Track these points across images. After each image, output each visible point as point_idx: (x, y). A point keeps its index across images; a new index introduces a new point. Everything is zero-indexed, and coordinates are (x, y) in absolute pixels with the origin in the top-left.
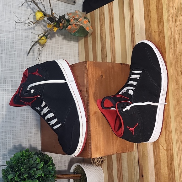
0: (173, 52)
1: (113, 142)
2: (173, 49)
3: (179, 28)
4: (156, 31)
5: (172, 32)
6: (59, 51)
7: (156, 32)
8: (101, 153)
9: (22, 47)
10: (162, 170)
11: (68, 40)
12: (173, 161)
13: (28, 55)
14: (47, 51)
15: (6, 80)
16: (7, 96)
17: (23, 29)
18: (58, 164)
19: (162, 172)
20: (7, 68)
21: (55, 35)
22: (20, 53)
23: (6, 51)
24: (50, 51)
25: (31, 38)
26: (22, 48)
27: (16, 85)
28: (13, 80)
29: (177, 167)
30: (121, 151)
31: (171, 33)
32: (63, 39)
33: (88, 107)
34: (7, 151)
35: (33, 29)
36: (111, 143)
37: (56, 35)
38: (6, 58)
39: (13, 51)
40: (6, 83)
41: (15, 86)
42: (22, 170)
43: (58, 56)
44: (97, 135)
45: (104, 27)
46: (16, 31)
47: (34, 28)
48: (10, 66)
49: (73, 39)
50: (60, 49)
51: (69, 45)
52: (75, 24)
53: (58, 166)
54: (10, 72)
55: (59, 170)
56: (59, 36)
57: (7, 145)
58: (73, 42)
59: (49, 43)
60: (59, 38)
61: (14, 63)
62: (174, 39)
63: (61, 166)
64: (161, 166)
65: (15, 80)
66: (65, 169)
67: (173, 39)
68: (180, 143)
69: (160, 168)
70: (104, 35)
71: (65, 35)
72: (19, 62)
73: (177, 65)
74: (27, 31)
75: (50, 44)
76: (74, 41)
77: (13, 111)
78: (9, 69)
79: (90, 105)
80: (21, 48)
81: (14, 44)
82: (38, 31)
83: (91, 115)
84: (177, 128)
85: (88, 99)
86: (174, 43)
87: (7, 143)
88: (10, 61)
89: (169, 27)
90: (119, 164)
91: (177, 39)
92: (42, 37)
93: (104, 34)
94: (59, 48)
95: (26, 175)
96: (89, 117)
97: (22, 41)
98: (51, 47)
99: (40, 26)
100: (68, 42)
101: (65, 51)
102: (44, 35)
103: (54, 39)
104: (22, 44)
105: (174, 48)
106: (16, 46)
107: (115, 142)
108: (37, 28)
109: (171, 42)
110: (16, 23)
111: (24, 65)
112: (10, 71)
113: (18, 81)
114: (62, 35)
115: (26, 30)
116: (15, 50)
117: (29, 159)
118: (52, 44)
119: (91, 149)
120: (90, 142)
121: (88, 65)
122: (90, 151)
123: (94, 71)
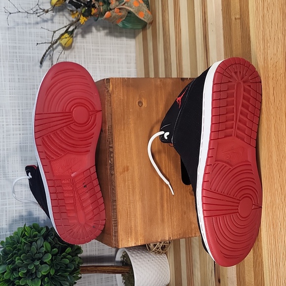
0: (262, 57)
1: (163, 220)
2: (262, 51)
3: (270, 12)
4: (238, 16)
5: (261, 19)
6: (99, 55)
7: (238, 19)
8: (137, 240)
9: (30, 53)
10: (246, 276)
11: (117, 37)
12: (262, 262)
13: (41, 67)
14: (77, 57)
15: (4, 111)
16: (5, 136)
17: (33, 22)
18: (97, 245)
19: (247, 279)
20: (6, 89)
21: (91, 29)
22: (27, 64)
23: (3, 61)
24: (83, 57)
25: (48, 37)
26: (31, 55)
27: (21, 117)
28: (15, 110)
29: (268, 274)
30: (180, 235)
31: (259, 20)
32: (107, 34)
33: (112, 160)
34: (6, 224)
35: (50, 22)
36: (159, 221)
37: (94, 29)
38: (3, 73)
39: (15, 61)
40: (4, 115)
41: (19, 119)
42: (17, 262)
43: (98, 65)
44: (130, 207)
45: (167, 12)
46: (19, 27)
47: (52, 20)
48: (10, 87)
49: (126, 33)
50: (100, 53)
51: (117, 44)
52: (120, 9)
53: (98, 250)
54: (10, 97)
55: (100, 255)
56: (98, 30)
57: (6, 214)
58: (124, 39)
59: (81, 42)
60: (99, 34)
61: (17, 80)
62: (264, 32)
63: (103, 249)
64: (244, 269)
65: (19, 110)
66: (111, 253)
67: (261, 32)
68: (272, 230)
69: (244, 271)
70: (167, 26)
71: (110, 28)
72: (26, 79)
73: (268, 83)
74: (39, 26)
75: (82, 44)
76: (127, 37)
77: (16, 160)
78: (9, 91)
79: (116, 156)
80: (29, 55)
81: (16, 49)
82: (59, 23)
83: (118, 173)
84: (268, 202)
85: (111, 145)
86: (264, 39)
87: (6, 211)
88: (11, 78)
89: (257, 9)
90: (188, 254)
91: (267, 32)
92: (62, 35)
93: (167, 22)
94: (98, 52)
95: (24, 271)
96: (113, 177)
97: (31, 42)
98: (84, 49)
99: (64, 15)
100: (116, 39)
101: (111, 55)
102: (66, 31)
103: (89, 37)
104: (31, 48)
105: (264, 49)
106: (19, 53)
107: (166, 220)
108: (58, 18)
109: (259, 38)
110: (10, 13)
111: (36, 84)
112: (10, 94)
113: (24, 111)
114: (104, 28)
115: (37, 23)
116: (18, 58)
117: (31, 243)
118: (85, 44)
119: (116, 232)
120: (115, 221)
121: (112, 84)
122: (115, 236)
123: (123, 95)
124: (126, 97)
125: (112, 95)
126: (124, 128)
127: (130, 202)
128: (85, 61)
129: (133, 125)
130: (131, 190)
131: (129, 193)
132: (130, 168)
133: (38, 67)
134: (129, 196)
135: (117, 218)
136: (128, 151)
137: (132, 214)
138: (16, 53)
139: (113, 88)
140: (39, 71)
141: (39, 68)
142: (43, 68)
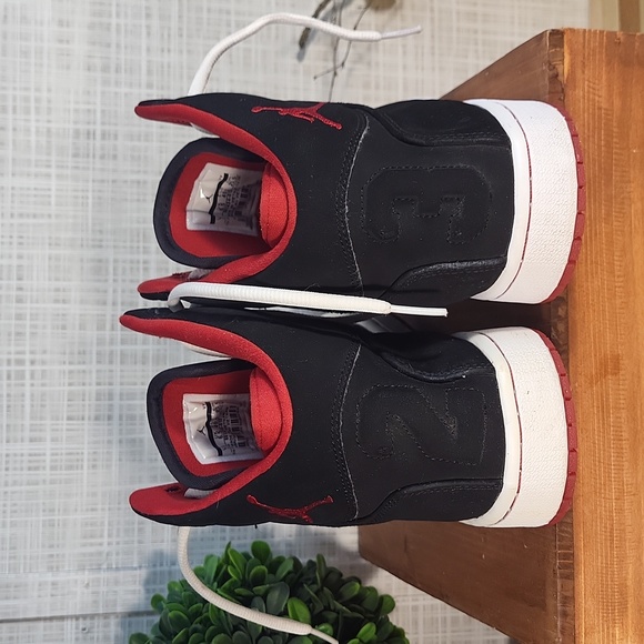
13: (300, 57)
33: (561, 328)
44: (620, 511)
79: (576, 315)
83: (581, 379)
119: (569, 599)
120: (566, 556)
121: (571, 53)
122: (565, 614)
123: (610, 96)
124: (617, 103)
125: (569, 92)
126: (609, 214)
127: (621, 492)
128: (433, 48)
129: (639, 205)
130: (625, 444)
131: (619, 455)
132: (625, 362)
133: (291, 60)
134: (620, 469)
135: (571, 547)
136: (618, 301)
137: (629, 536)
138: (228, 13)
139: (572, 65)
140: (295, 72)
141: (296, 61)
142: (306, 61)
